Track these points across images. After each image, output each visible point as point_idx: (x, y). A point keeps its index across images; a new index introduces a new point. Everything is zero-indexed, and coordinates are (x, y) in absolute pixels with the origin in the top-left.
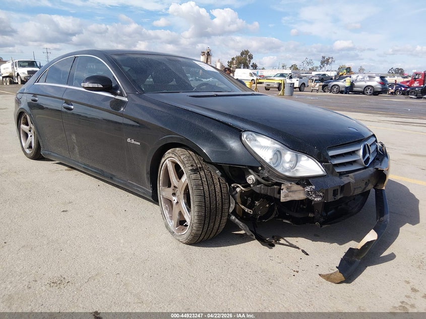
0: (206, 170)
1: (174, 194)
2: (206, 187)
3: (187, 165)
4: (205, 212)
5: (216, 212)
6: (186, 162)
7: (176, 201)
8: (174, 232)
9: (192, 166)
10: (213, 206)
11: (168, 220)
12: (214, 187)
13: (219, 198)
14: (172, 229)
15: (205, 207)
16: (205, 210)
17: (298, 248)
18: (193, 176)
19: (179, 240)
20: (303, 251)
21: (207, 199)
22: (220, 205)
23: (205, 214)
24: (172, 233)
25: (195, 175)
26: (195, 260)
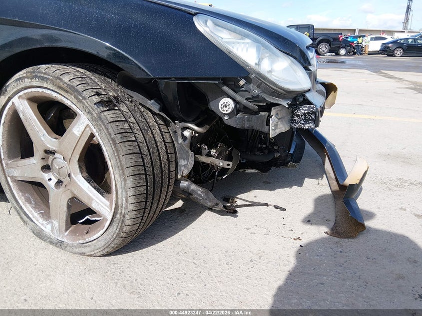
0: (127, 103)
1: (46, 168)
2: (140, 137)
3: (86, 94)
4: (147, 186)
5: (162, 181)
6: (80, 88)
7: (54, 180)
8: (62, 242)
9: (98, 94)
10: (157, 171)
11: (40, 222)
12: (152, 133)
13: (163, 154)
14: (56, 236)
15: (146, 174)
16: (147, 182)
17: (266, 205)
18: (109, 115)
19: (83, 254)
20: (276, 207)
21: (147, 159)
22: (167, 166)
23: (147, 188)
24: (60, 244)
25: (111, 112)
26: (140, 281)
